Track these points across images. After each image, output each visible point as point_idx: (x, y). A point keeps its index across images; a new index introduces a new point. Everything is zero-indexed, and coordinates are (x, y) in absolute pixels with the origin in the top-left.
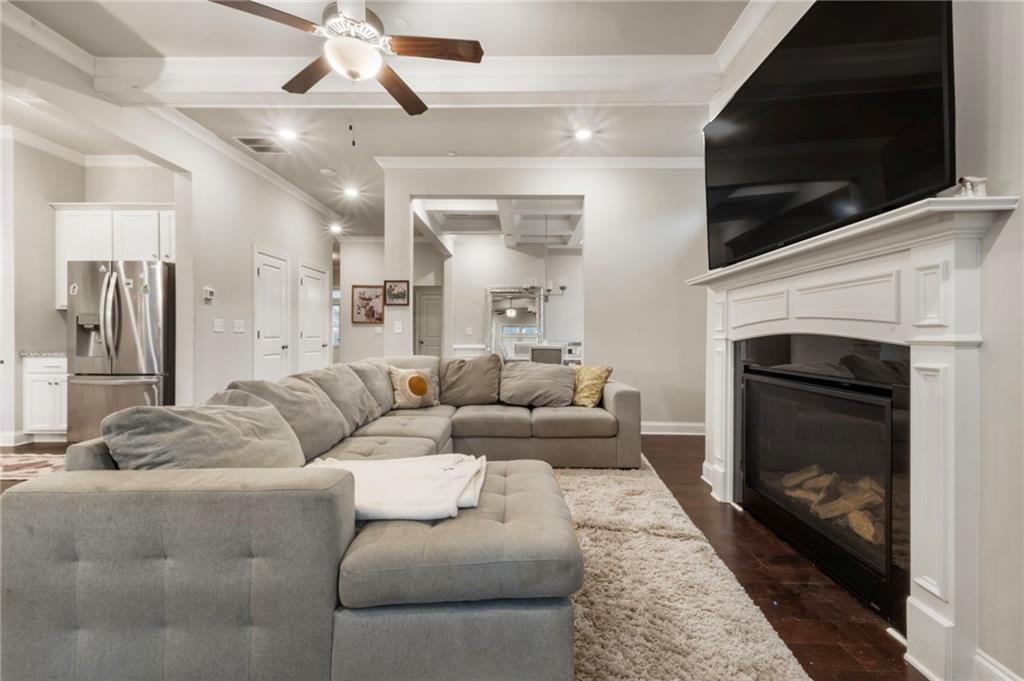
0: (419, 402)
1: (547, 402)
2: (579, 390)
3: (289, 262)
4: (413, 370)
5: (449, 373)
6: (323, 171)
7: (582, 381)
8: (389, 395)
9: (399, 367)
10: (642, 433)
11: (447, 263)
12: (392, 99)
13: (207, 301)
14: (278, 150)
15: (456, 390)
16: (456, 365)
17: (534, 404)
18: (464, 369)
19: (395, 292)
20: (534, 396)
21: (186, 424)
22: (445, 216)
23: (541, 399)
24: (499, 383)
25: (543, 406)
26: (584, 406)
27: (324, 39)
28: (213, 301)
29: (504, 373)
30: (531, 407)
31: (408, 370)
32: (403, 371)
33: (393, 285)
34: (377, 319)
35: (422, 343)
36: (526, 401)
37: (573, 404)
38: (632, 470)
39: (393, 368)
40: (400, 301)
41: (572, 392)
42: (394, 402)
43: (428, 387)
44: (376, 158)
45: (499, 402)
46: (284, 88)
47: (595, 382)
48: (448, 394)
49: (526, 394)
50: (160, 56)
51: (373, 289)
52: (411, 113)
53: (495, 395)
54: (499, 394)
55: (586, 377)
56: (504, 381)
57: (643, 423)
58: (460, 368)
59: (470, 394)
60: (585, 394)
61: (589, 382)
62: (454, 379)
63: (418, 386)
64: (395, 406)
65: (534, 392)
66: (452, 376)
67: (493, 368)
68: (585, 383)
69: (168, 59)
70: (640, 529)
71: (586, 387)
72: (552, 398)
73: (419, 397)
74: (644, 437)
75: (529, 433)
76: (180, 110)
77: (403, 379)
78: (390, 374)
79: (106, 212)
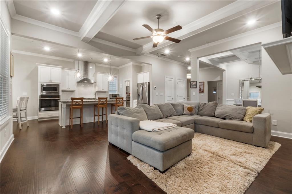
0: (190, 113)
1: (230, 118)
2: (246, 116)
3: (174, 79)
4: (190, 105)
5: (201, 106)
6: (178, 56)
7: (248, 112)
8: (182, 111)
9: (186, 104)
10: (272, 135)
11: (224, 73)
12: (171, 42)
13: (155, 89)
14: (166, 55)
15: (202, 111)
16: (203, 105)
17: (226, 118)
18: (205, 106)
19: (193, 84)
20: (225, 116)
21: (126, 109)
22: (218, 59)
23: (228, 117)
24: (215, 110)
25: (229, 119)
26: (246, 121)
27: (152, 38)
28: (156, 89)
29: (217, 108)
30: (224, 119)
31: (188, 105)
32: (187, 105)
33: (193, 82)
34: (202, 91)
35: (219, 98)
36: (223, 117)
37: (242, 120)
38: (260, 147)
39: (184, 104)
40: (195, 87)
41: (243, 116)
42: (183, 113)
43: (193, 110)
44: (188, 50)
45: (214, 116)
46: (153, 47)
47: (253, 113)
48: (200, 112)
49: (222, 114)
50: (142, 46)
51: (201, 83)
52: (178, 43)
53: (213, 114)
54: (214, 114)
55: (250, 111)
56: (216, 110)
57: (272, 131)
58: (204, 105)
59: (206, 113)
60: (248, 117)
61: (250, 113)
62: (202, 108)
63: (190, 109)
64: (183, 114)
65: (225, 114)
66: (201, 107)
67: (214, 106)
68: (249, 113)
69: (144, 46)
70: (230, 160)
71: (248, 114)
72: (232, 117)
73: (190, 112)
74: (272, 136)
75: (217, 126)
76: (149, 53)
77: (186, 107)
78: (183, 106)
79: (143, 74)
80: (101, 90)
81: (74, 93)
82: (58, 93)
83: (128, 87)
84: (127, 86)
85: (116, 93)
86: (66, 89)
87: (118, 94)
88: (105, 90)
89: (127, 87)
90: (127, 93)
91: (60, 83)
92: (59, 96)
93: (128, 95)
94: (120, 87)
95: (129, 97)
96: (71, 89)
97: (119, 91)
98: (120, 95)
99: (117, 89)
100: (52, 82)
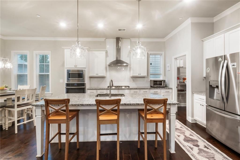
79: (222, 35)
80: (137, 75)
81: (105, 79)
82: (83, 80)
83: (181, 69)
84: (179, 66)
85: (161, 78)
86: (95, 75)
87: (163, 80)
88: (142, 75)
89: (179, 69)
90: (178, 78)
91: (85, 68)
92: (84, 83)
93: (181, 81)
94: (167, 69)
95: (183, 84)
96: (100, 75)
97: (165, 75)
98: (166, 81)
99: (162, 72)
100: (78, 67)
